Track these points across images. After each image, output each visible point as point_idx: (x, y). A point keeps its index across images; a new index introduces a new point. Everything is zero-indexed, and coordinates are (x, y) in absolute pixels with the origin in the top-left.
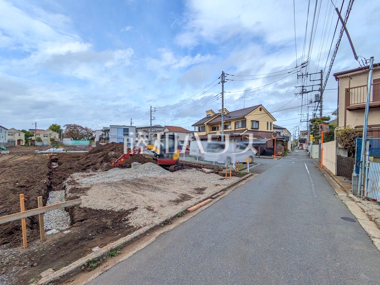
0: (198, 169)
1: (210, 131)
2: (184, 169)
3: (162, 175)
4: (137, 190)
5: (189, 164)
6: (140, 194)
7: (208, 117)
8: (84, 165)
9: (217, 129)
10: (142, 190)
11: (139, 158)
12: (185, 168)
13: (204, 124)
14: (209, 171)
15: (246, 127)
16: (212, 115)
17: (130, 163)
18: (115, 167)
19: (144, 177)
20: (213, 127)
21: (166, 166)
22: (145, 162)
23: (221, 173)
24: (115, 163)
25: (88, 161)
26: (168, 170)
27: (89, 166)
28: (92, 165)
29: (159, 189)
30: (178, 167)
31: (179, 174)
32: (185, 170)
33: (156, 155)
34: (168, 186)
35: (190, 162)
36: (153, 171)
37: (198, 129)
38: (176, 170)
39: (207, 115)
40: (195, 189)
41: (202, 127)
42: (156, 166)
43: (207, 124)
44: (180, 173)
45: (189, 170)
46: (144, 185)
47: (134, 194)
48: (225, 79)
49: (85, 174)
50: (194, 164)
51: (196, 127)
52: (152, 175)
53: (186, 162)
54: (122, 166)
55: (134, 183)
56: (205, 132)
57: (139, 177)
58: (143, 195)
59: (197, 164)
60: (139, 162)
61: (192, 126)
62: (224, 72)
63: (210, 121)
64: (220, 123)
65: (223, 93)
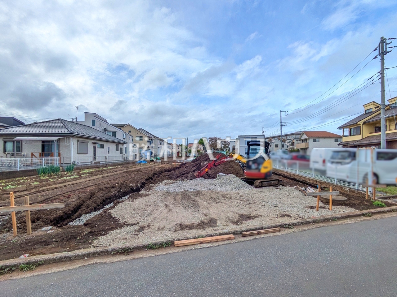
0: (298, 188)
1: (370, 133)
7: (367, 113)
13: (358, 123)
17: (216, 174)
20: (375, 127)
24: (199, 172)
30: (270, 183)
37: (349, 132)
39: (366, 111)
41: (354, 128)
43: (364, 123)
48: (386, 49)
51: (345, 129)
56: (361, 135)
60: (226, 173)
61: (338, 128)
62: (384, 38)
63: (370, 119)
64: (389, 119)
65: (384, 71)
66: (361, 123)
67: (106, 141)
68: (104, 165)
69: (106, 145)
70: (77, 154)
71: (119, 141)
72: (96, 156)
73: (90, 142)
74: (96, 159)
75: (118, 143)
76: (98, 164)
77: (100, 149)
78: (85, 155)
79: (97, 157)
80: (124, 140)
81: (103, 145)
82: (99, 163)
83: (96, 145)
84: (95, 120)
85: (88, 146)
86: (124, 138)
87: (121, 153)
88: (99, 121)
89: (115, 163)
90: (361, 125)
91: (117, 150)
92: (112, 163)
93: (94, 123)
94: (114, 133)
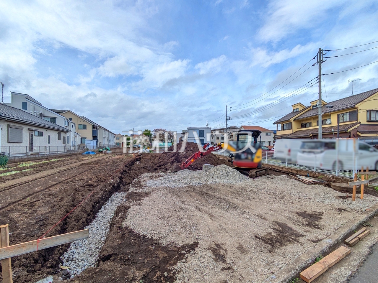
0: (291, 176)
1: (298, 129)
2: (268, 175)
3: (239, 182)
4: (203, 205)
5: (274, 169)
6: (206, 212)
7: (295, 112)
8: (156, 165)
9: (308, 125)
10: (211, 206)
11: (212, 159)
12: (270, 173)
13: (290, 120)
14: (311, 181)
15: (357, 120)
16: (300, 109)
17: (201, 165)
18: (184, 168)
19: (215, 184)
20: (302, 124)
21: (244, 170)
22: (218, 164)
23: (335, 186)
24: (184, 163)
25: (160, 160)
26: (247, 175)
27: (160, 166)
28: (163, 165)
29: (236, 207)
30: (261, 173)
31: (264, 182)
32: (270, 176)
33: (231, 156)
34: (249, 201)
35: (275, 166)
36: (228, 176)
37: (282, 127)
38: (258, 177)
39: (294, 110)
40: (298, 213)
41: (286, 124)
42: (231, 169)
43: (294, 120)
44: (265, 180)
45: (276, 177)
46: (214, 196)
47: (198, 212)
48: (323, 58)
49: (154, 174)
50: (282, 169)
51: (279, 125)
52: (226, 181)
53: (270, 165)
54: (192, 168)
55: (201, 192)
56: (292, 130)
57: (209, 183)
58: (211, 216)
59: (286, 168)
60: (212, 164)
61: (273, 124)
62: (321, 49)
63: (298, 117)
64: (313, 118)
65: (321, 77)
66: (292, 120)
67: (46, 129)
68: (44, 157)
69: (46, 133)
70: (7, 143)
71: (61, 129)
72: (34, 145)
73: (25, 128)
74: (33, 150)
75: (60, 131)
76: (37, 156)
77: (39, 137)
78: (18, 145)
79: (35, 147)
80: (65, 127)
81: (43, 132)
82: (38, 154)
83: (33, 132)
84: (27, 103)
85: (23, 133)
86: (67, 125)
87: (64, 142)
88: (33, 104)
89: (57, 154)
90: (292, 122)
91: (59, 139)
92: (54, 154)
93: (25, 105)
94: (53, 120)
